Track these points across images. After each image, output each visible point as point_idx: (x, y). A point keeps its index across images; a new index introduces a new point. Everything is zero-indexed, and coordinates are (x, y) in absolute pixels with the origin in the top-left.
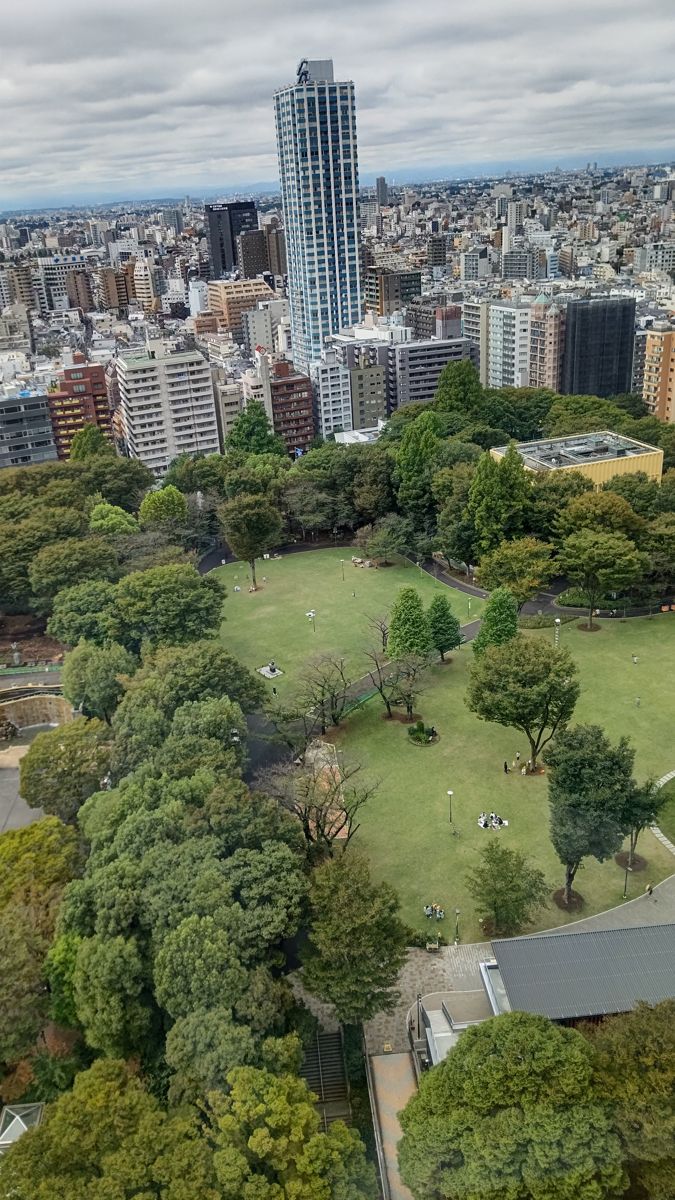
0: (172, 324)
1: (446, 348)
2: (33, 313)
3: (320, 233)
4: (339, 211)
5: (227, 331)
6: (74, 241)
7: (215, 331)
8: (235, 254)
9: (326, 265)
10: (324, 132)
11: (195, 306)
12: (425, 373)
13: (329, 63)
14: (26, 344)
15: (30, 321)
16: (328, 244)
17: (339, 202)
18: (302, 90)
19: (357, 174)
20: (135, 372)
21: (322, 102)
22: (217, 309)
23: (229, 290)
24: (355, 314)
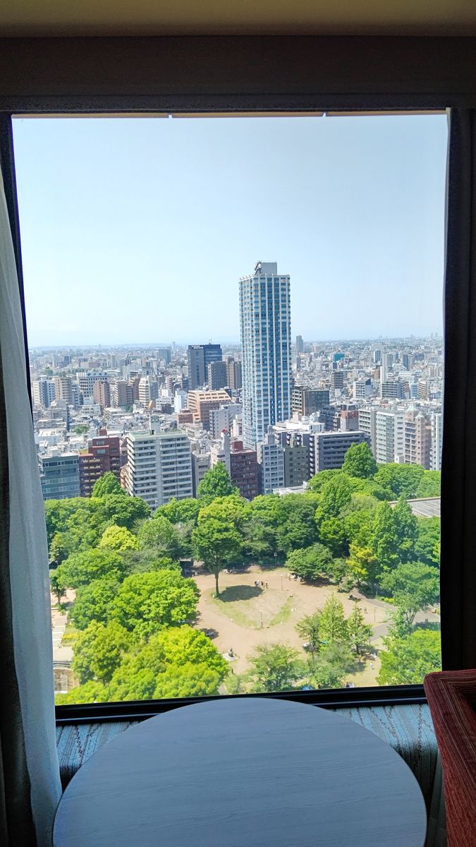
0: (163, 416)
1: (348, 436)
2: (70, 406)
3: (265, 362)
4: (278, 350)
5: (199, 422)
6: (99, 365)
7: (191, 422)
8: (206, 374)
9: (268, 382)
10: (270, 303)
11: (177, 406)
12: (334, 453)
13: (275, 265)
14: (64, 425)
15: (68, 411)
16: (270, 370)
17: (278, 345)
18: (257, 279)
19: (290, 328)
20: (140, 443)
21: (270, 286)
22: (194, 408)
23: (202, 397)
24: (286, 414)
